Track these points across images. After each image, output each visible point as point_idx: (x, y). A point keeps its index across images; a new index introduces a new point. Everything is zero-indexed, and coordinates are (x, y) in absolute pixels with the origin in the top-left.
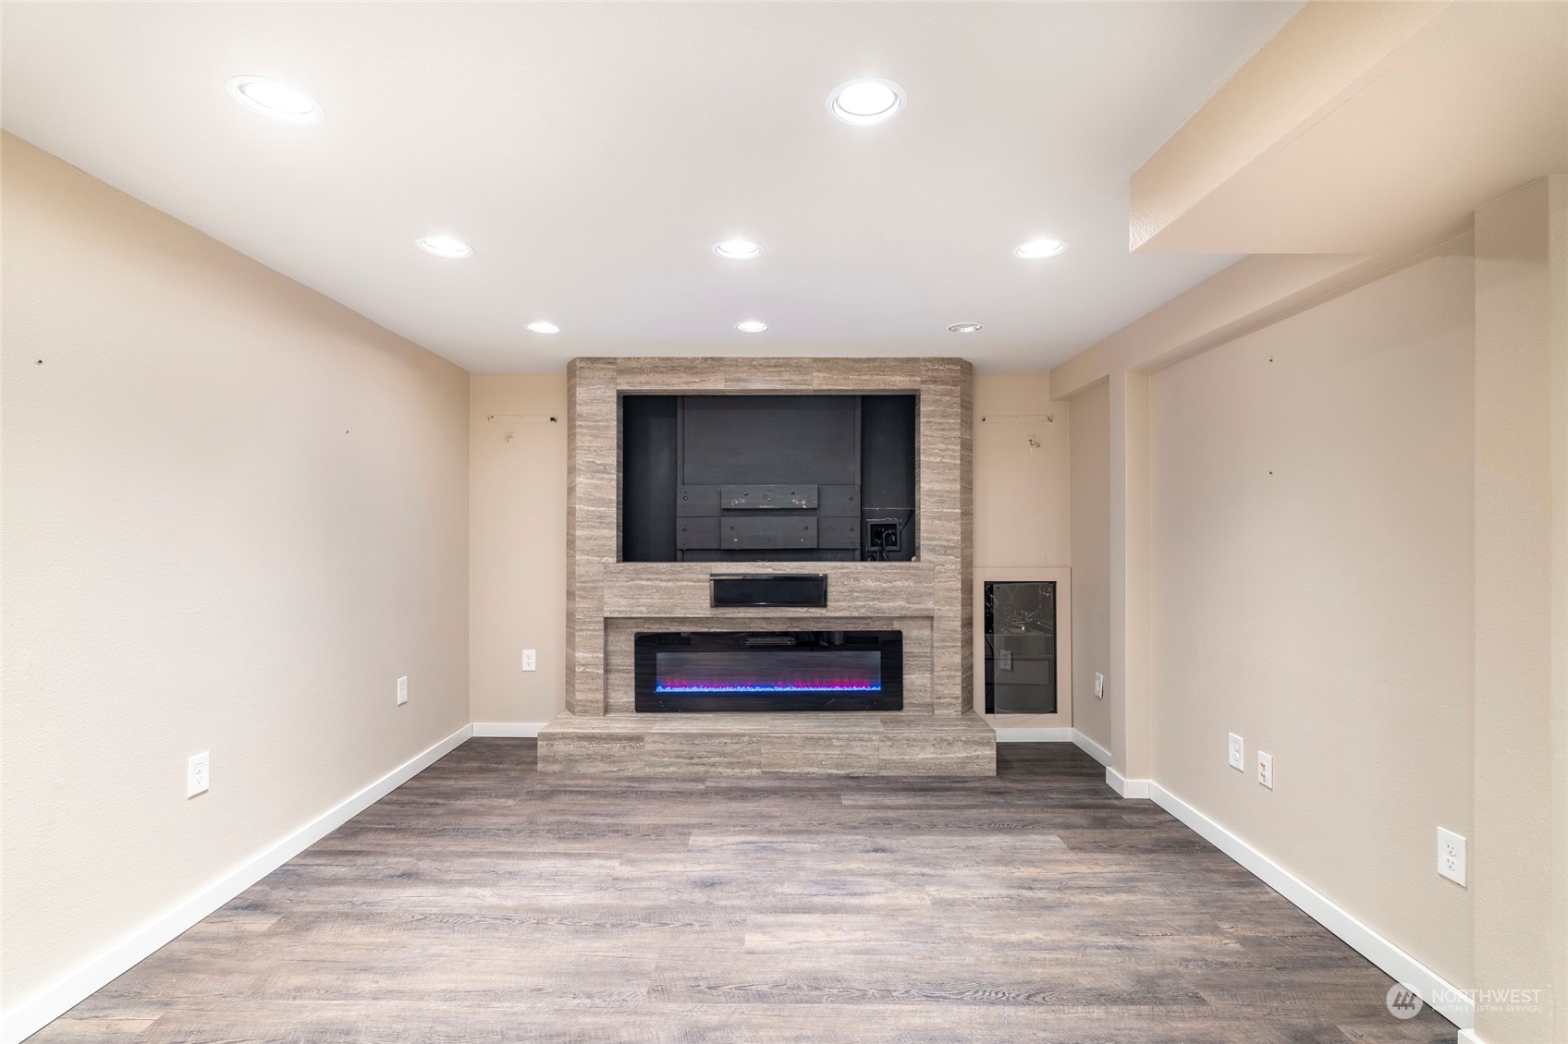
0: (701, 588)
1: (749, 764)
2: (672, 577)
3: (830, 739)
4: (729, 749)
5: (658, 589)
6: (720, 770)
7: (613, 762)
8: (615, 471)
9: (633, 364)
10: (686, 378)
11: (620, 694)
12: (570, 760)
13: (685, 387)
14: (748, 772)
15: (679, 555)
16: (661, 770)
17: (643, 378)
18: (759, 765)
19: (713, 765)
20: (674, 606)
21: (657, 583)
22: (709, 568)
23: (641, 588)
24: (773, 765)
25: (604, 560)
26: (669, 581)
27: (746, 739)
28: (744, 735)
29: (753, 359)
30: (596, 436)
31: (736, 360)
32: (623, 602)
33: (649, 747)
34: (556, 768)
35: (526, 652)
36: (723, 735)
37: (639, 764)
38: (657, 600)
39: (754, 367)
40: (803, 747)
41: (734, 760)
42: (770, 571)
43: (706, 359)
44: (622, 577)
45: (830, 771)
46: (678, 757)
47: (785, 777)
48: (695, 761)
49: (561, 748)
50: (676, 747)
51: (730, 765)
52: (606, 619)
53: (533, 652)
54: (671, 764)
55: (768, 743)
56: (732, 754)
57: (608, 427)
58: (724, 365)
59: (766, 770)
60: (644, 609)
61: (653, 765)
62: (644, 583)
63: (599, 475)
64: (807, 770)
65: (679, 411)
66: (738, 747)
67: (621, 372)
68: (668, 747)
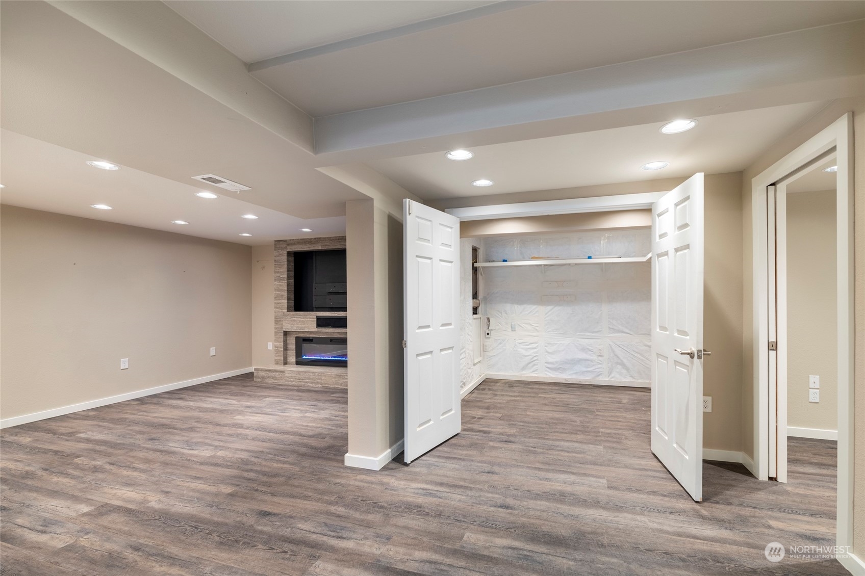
0: (313, 321)
1: (318, 383)
2: (304, 317)
3: (344, 376)
4: (311, 377)
5: (300, 321)
6: (308, 384)
7: (276, 379)
8: (286, 280)
9: (292, 242)
10: (308, 245)
11: (291, 358)
12: (263, 378)
13: (308, 249)
14: (317, 385)
15: (315, 309)
16: (290, 383)
17: (295, 247)
18: (321, 384)
19: (306, 382)
20: (305, 327)
21: (299, 319)
22: (316, 314)
23: (295, 320)
24: (326, 384)
25: (283, 311)
26: (303, 318)
27: (317, 374)
28: (316, 373)
29: (331, 238)
30: (280, 268)
31: (325, 238)
32: (289, 325)
33: (287, 375)
34: (259, 380)
35: (269, 343)
36: (309, 372)
37: (284, 381)
38: (300, 325)
39: (331, 240)
40: (335, 378)
41: (313, 381)
42: (336, 315)
43: (315, 238)
44: (289, 317)
45: (344, 387)
46: (295, 379)
47: (330, 388)
48: (301, 380)
49: (261, 373)
50: (295, 375)
51: (312, 383)
52: (284, 331)
53: (271, 343)
54: (294, 381)
55: (323, 376)
56: (312, 379)
57: (284, 264)
58: (321, 240)
59: (323, 385)
60: (295, 328)
61: (288, 381)
62: (296, 319)
63: (281, 281)
64: (337, 386)
65: (314, 257)
66: (314, 376)
67: (288, 245)
68: (293, 375)
